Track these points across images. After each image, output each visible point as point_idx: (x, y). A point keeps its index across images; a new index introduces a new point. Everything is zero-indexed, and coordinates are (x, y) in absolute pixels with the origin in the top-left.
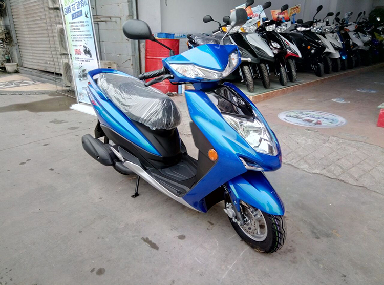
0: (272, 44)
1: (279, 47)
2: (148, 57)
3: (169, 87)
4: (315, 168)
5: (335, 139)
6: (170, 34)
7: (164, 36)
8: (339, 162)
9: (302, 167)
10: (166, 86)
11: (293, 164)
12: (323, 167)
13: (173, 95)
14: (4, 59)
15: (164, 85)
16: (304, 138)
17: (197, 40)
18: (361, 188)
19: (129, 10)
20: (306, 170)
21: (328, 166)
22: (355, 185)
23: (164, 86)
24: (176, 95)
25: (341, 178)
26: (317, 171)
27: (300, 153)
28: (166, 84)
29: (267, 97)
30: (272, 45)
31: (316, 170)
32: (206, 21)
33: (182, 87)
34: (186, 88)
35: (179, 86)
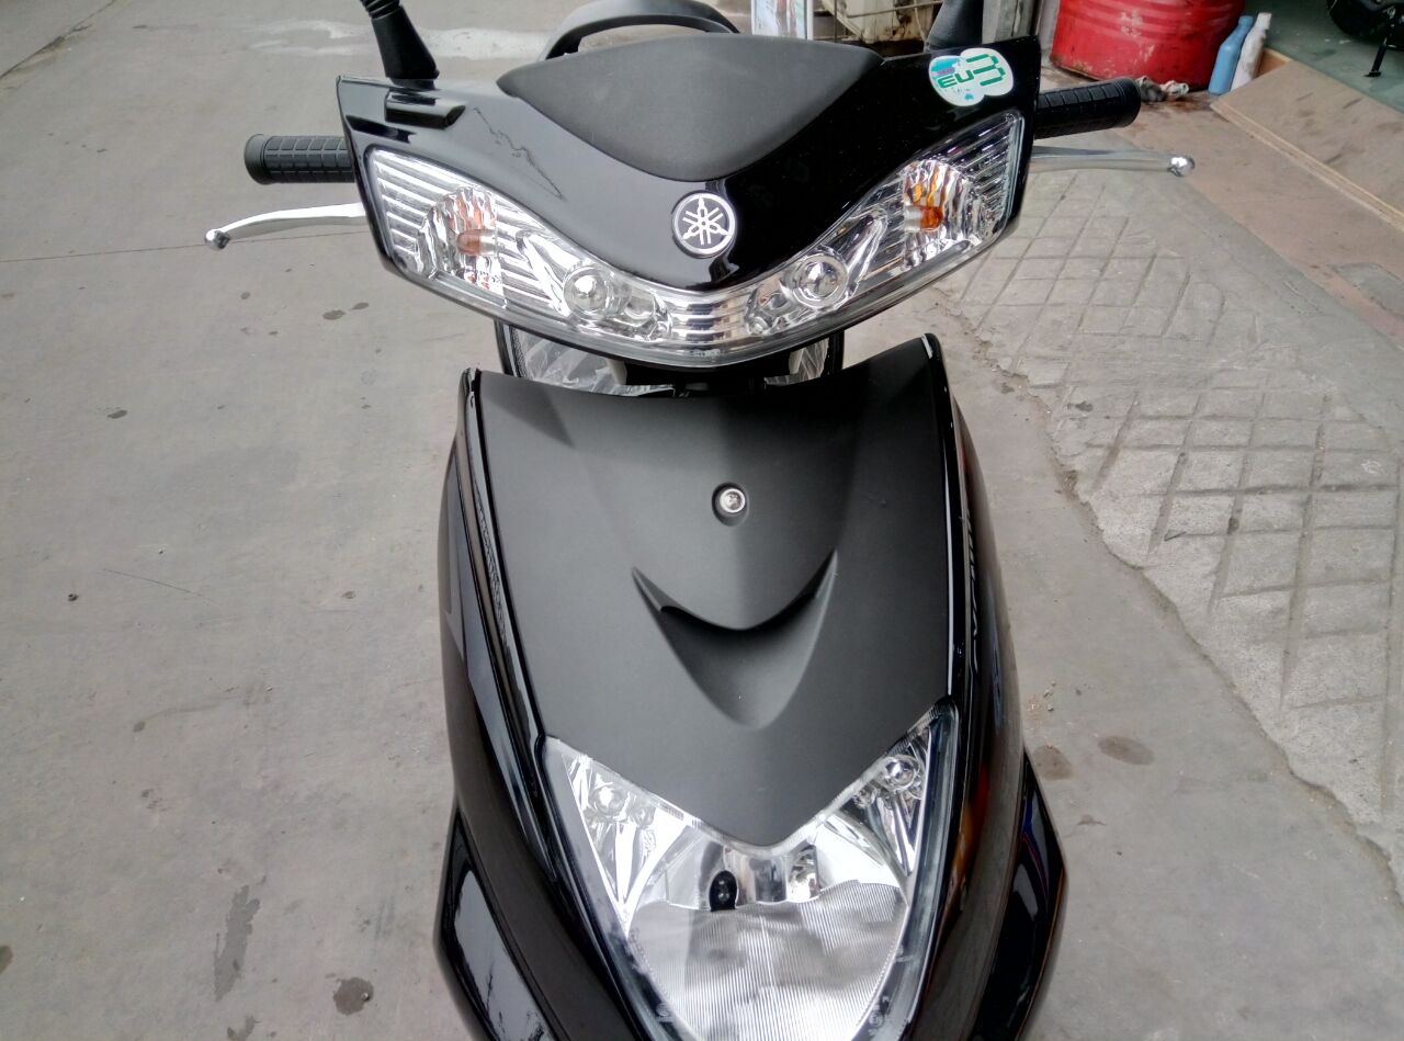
3: (1159, 50)
10: (1141, 41)
13: (1164, 97)
15: (1135, 36)
23: (1132, 46)
24: (1179, 101)
28: (1145, 34)
33: (1236, 58)
34: (1262, 65)
35: (1227, 48)
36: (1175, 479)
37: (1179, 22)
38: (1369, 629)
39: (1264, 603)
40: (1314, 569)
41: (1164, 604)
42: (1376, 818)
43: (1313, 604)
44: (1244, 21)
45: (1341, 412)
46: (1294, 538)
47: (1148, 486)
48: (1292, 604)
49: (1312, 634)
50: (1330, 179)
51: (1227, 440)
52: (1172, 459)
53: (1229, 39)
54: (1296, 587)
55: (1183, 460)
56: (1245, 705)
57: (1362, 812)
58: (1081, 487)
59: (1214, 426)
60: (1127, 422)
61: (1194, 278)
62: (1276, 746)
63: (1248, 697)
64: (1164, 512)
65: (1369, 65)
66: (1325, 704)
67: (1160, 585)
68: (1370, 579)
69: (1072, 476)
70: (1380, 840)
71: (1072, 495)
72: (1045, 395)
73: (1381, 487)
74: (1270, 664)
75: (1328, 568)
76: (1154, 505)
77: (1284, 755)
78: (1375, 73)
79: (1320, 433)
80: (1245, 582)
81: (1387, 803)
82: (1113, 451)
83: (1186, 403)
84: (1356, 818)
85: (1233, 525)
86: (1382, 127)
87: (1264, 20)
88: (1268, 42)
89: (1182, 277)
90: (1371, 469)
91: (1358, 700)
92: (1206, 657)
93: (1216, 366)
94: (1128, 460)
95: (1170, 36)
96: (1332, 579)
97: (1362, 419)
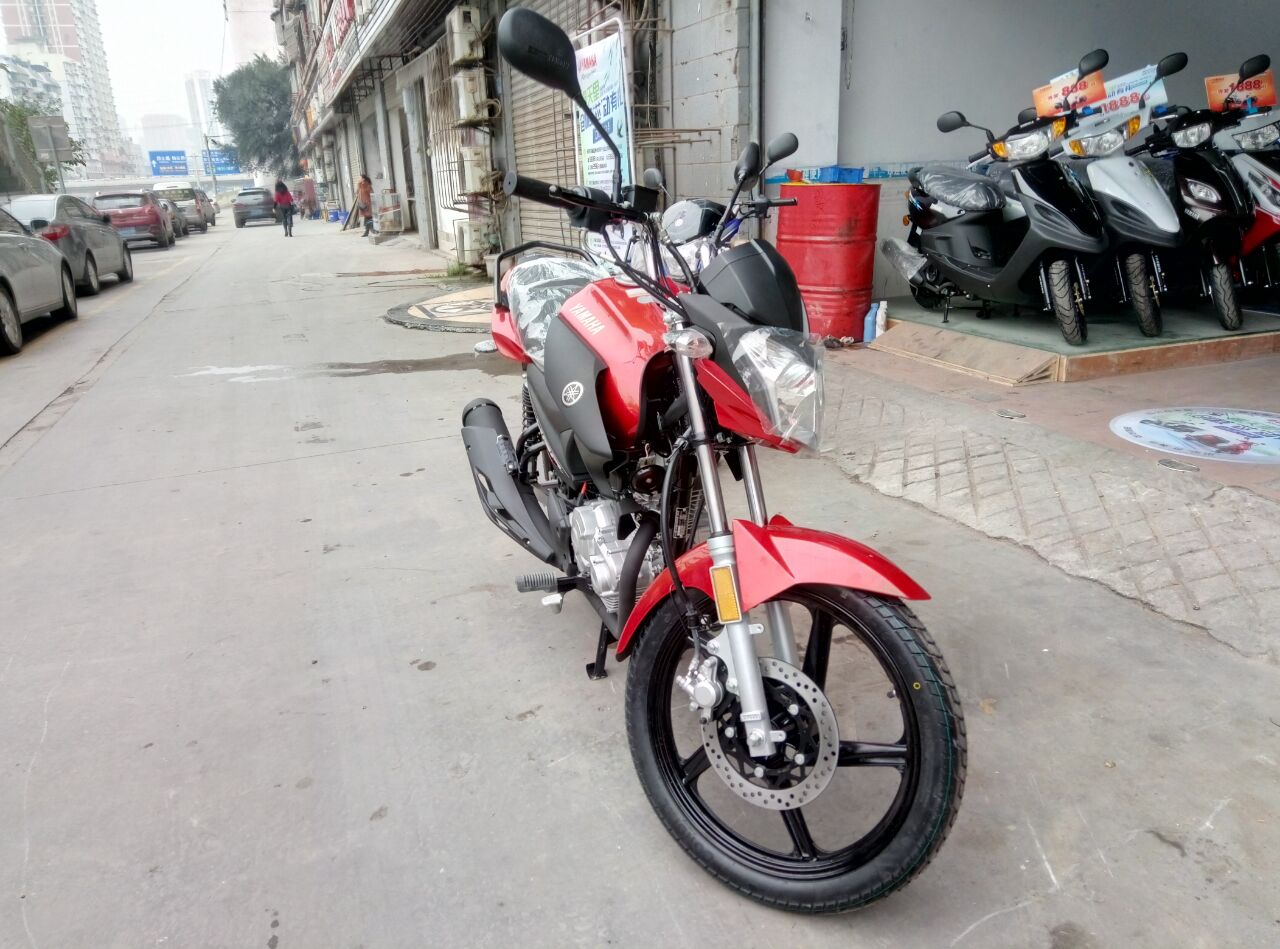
0: (1192, 187)
1: (1214, 197)
2: (784, 237)
3: (834, 322)
4: (1097, 563)
5: (1235, 495)
6: (851, 171)
7: (830, 176)
8: (1188, 558)
9: (1059, 557)
10: (824, 318)
11: (1038, 549)
12: (1122, 564)
13: (842, 345)
14: (486, 246)
15: (819, 316)
16: (1136, 484)
17: (930, 185)
18: (1189, 630)
19: (741, 110)
20: (1064, 566)
21: (1140, 563)
22: (1179, 621)
23: (819, 320)
24: (850, 346)
25: (1150, 598)
26: (1094, 573)
27: (1082, 523)
28: (825, 314)
29: (1137, 363)
30: (1190, 194)
31: (1095, 570)
32: (946, 126)
33: (875, 323)
34: (888, 326)
35: (868, 319)
36: (905, 467)
37: (841, 306)
38: (1004, 491)
39: (960, 493)
40: (977, 479)
41: (916, 505)
42: (1025, 538)
43: (980, 489)
44: (874, 305)
45: (971, 435)
46: (965, 473)
47: (894, 471)
48: (972, 491)
49: (982, 497)
50: (939, 364)
51: (924, 451)
52: (902, 462)
53: (869, 314)
54: (972, 486)
55: (906, 461)
56: (963, 524)
57: (1019, 538)
58: (862, 479)
59: (916, 448)
60: (875, 454)
61: (886, 404)
62: (979, 532)
63: (963, 521)
64: (904, 478)
65: (942, 319)
66: (994, 514)
67: (913, 500)
68: (1001, 478)
69: (857, 477)
70: (1029, 544)
71: (860, 483)
72: (829, 455)
73: (997, 453)
74: (969, 509)
75: (983, 478)
76: (900, 477)
77: (984, 533)
78: (946, 321)
79: (964, 442)
80: (949, 490)
81: (1027, 533)
82: (872, 465)
83: (901, 444)
84: (1018, 541)
85: (937, 475)
86: (957, 340)
87: (884, 304)
88: (888, 316)
89: (880, 404)
90: (990, 448)
91: (1007, 510)
92: (940, 516)
93: (909, 431)
94: (879, 467)
95: (837, 314)
96: (984, 481)
97: (981, 435)
